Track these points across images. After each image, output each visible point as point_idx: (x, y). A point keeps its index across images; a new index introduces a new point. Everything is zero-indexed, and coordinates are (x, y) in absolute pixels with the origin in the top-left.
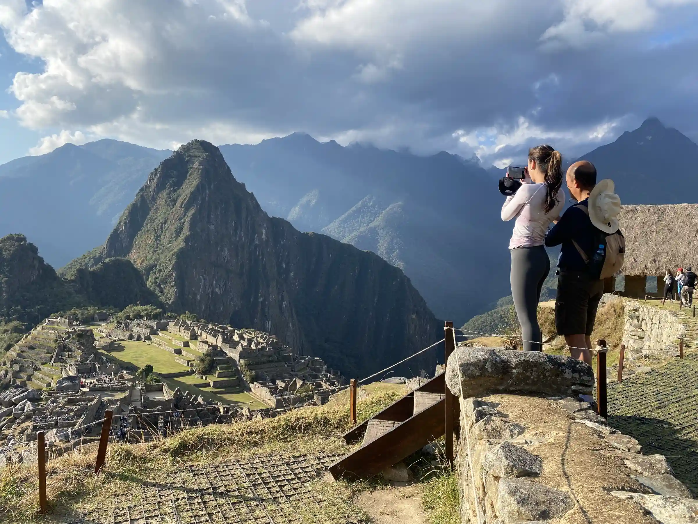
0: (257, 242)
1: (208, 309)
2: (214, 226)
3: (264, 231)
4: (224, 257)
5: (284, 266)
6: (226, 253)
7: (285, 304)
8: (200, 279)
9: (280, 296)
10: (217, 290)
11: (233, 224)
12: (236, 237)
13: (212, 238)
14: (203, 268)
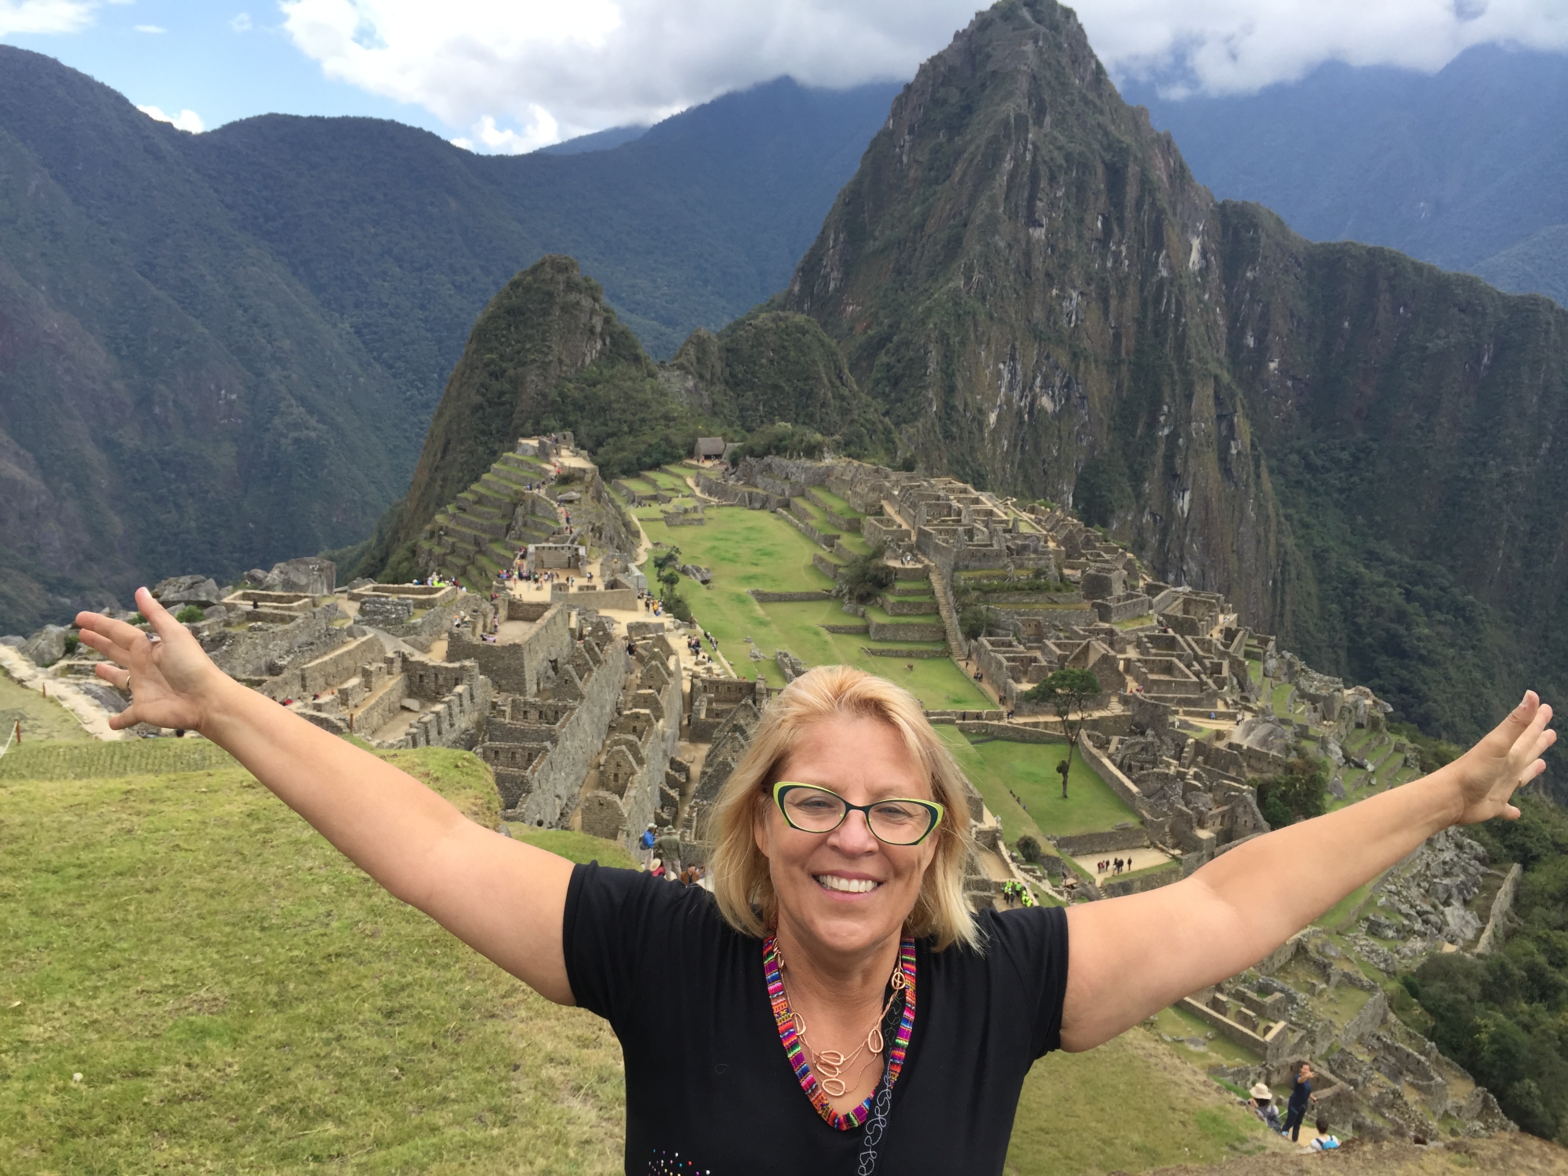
0: (1164, 273)
1: (1019, 448)
2: (1043, 230)
3: (1196, 243)
4: (1069, 315)
5: (1251, 342)
6: (1073, 302)
7: (1236, 448)
8: (999, 375)
9: (1224, 426)
10: (1046, 402)
11: (1099, 224)
12: (1104, 259)
13: (1037, 262)
14: (1008, 343)
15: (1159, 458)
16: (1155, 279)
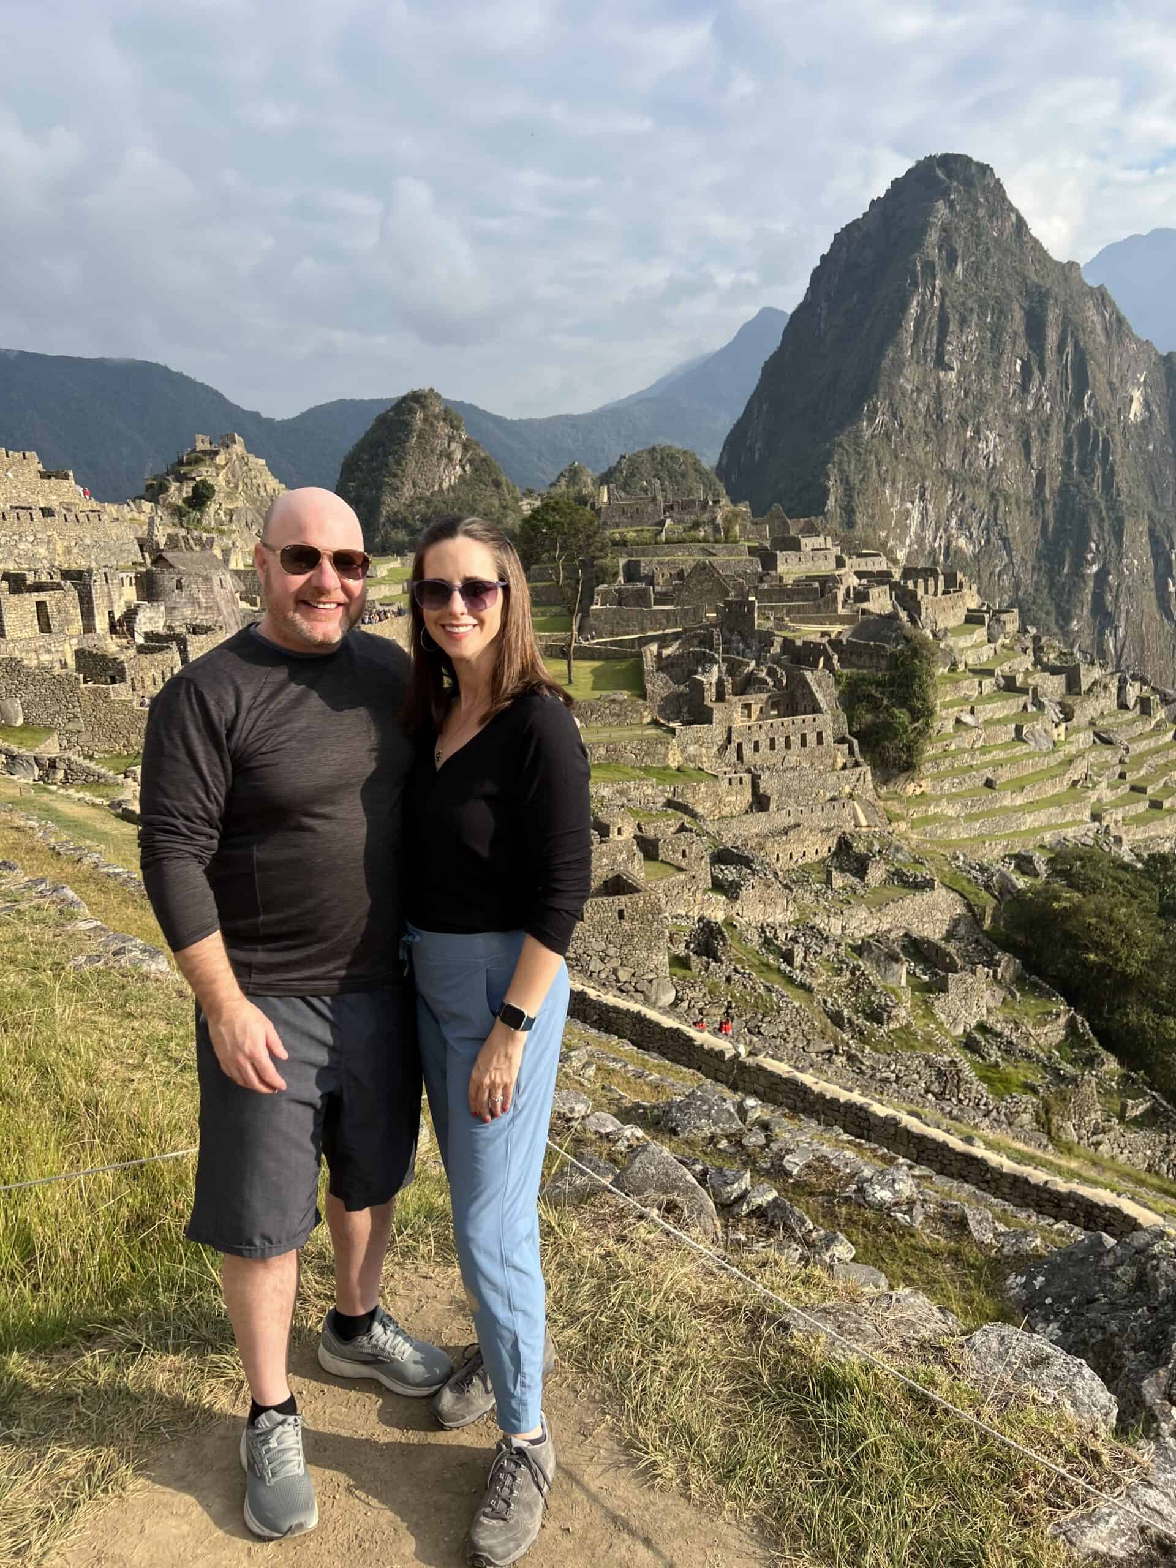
0: (1090, 414)
2: (955, 374)
4: (986, 457)
6: (990, 444)
10: (962, 542)
11: (1018, 368)
12: (1024, 402)
13: (948, 404)
14: (916, 483)
15: (1088, 595)
16: (1080, 420)
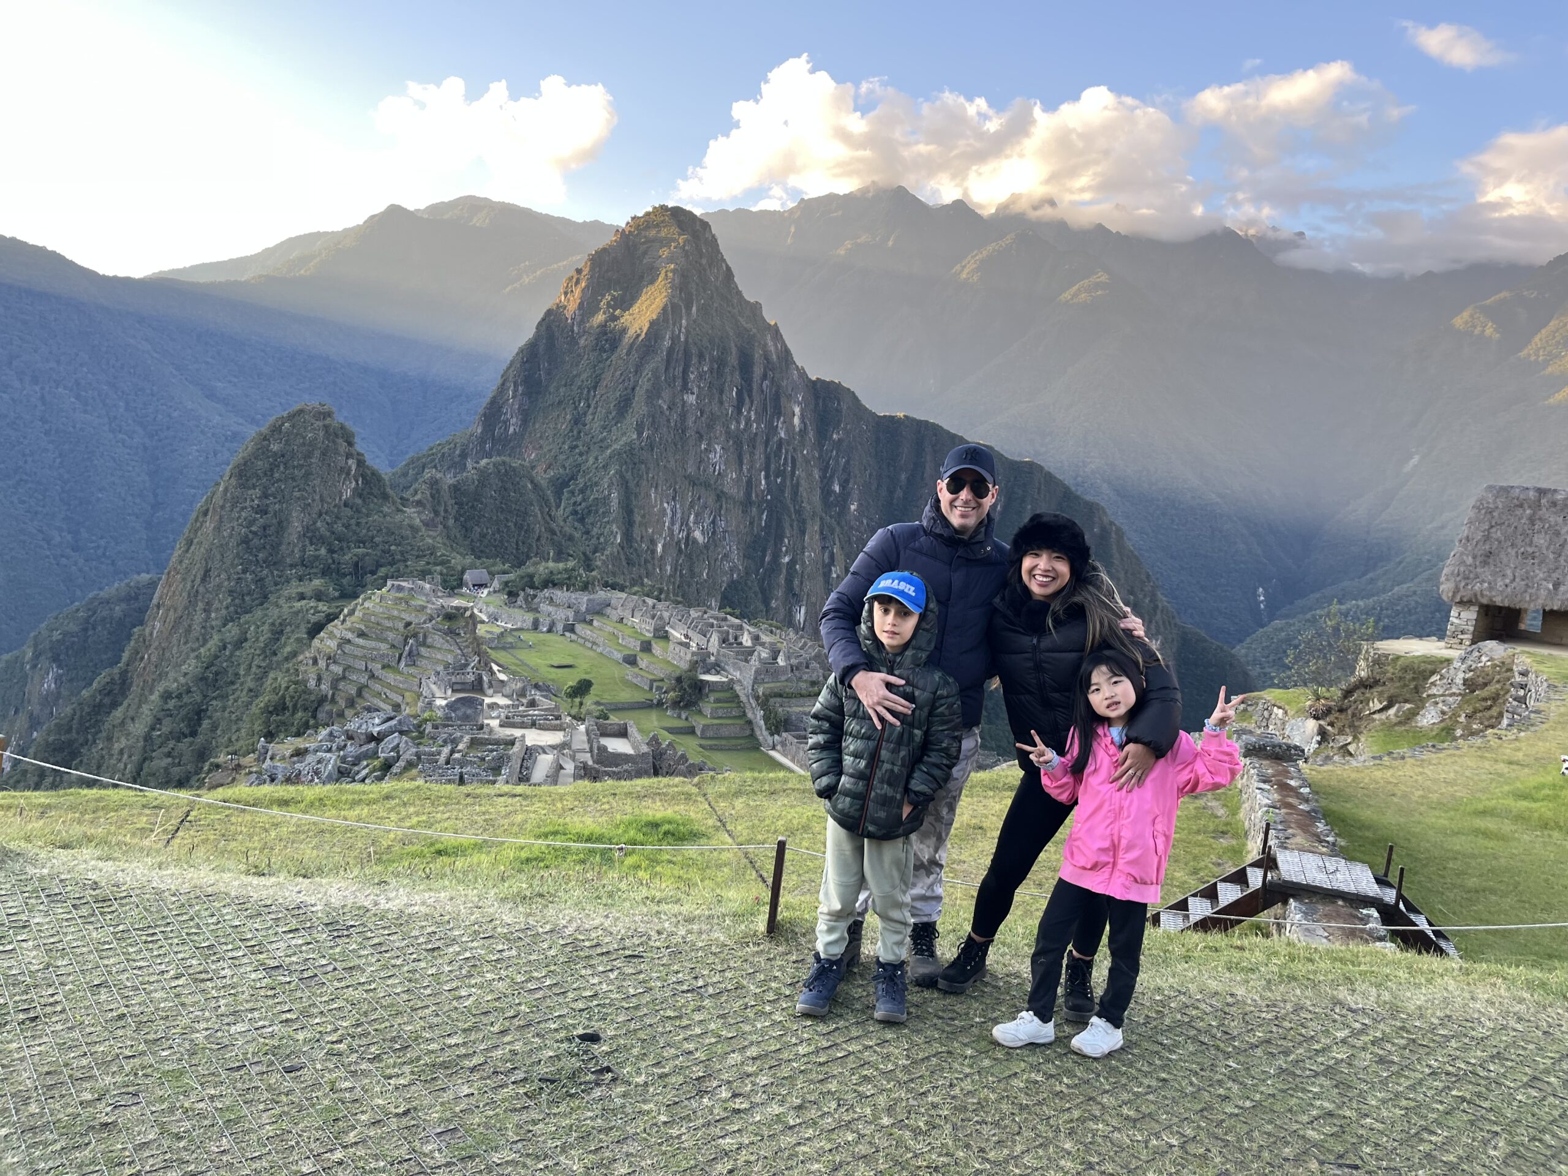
0: (783, 435)
1: (678, 574)
2: (695, 397)
3: (797, 410)
4: (714, 465)
5: (837, 488)
6: (717, 455)
7: (836, 572)
8: (663, 511)
9: (826, 555)
10: (698, 535)
11: (735, 394)
12: (738, 423)
13: (690, 422)
14: (671, 487)
15: (782, 579)
16: (776, 439)
